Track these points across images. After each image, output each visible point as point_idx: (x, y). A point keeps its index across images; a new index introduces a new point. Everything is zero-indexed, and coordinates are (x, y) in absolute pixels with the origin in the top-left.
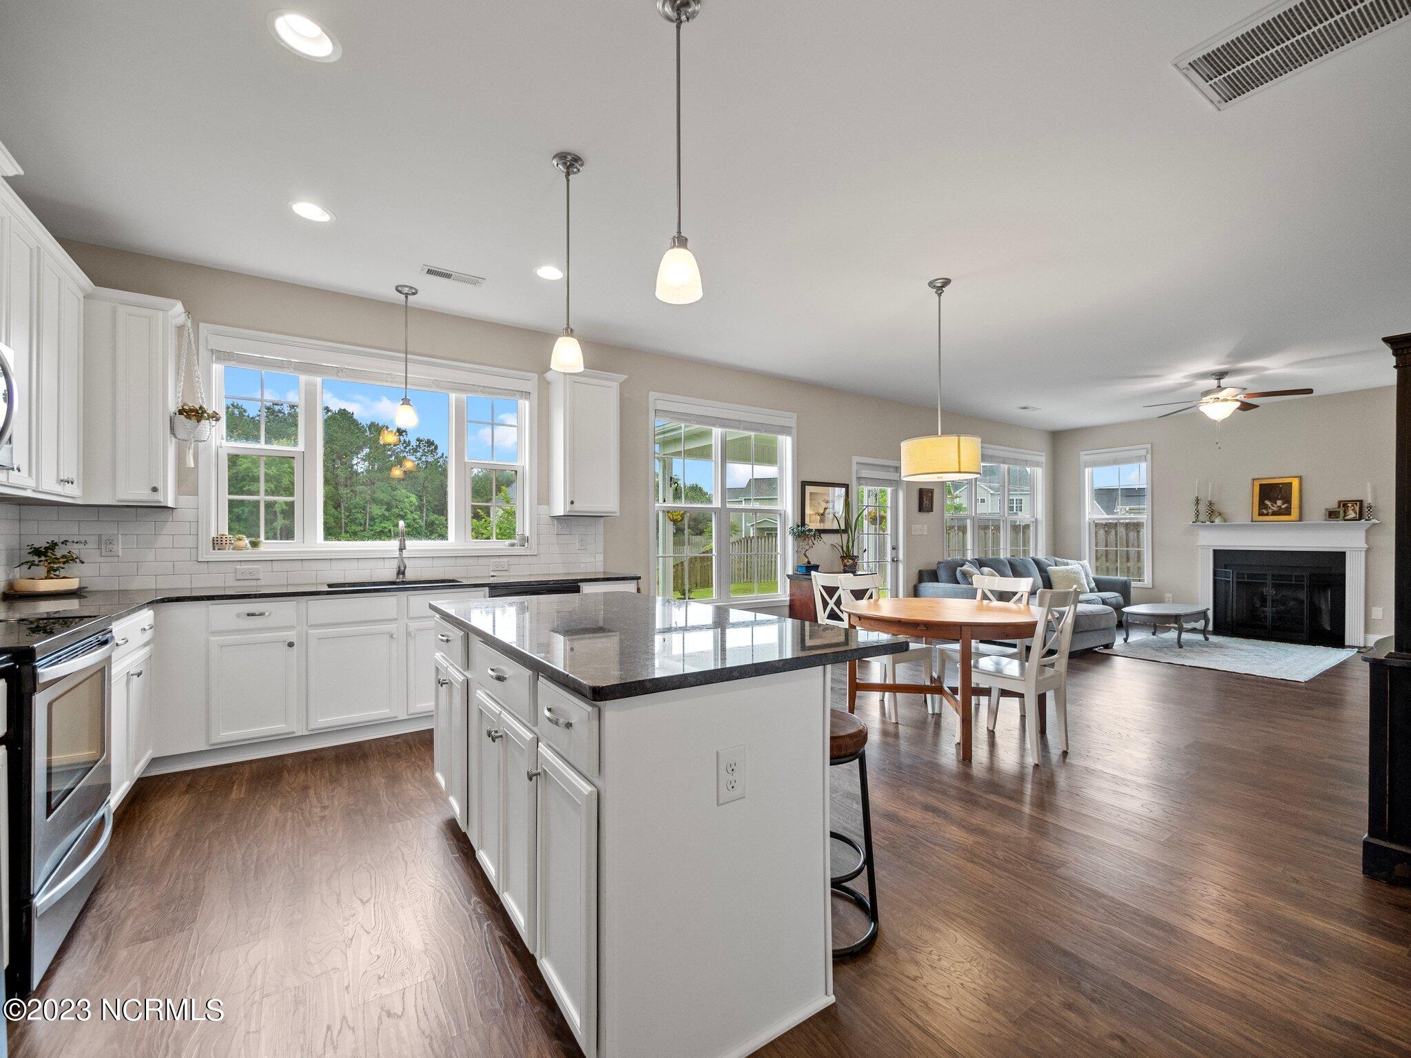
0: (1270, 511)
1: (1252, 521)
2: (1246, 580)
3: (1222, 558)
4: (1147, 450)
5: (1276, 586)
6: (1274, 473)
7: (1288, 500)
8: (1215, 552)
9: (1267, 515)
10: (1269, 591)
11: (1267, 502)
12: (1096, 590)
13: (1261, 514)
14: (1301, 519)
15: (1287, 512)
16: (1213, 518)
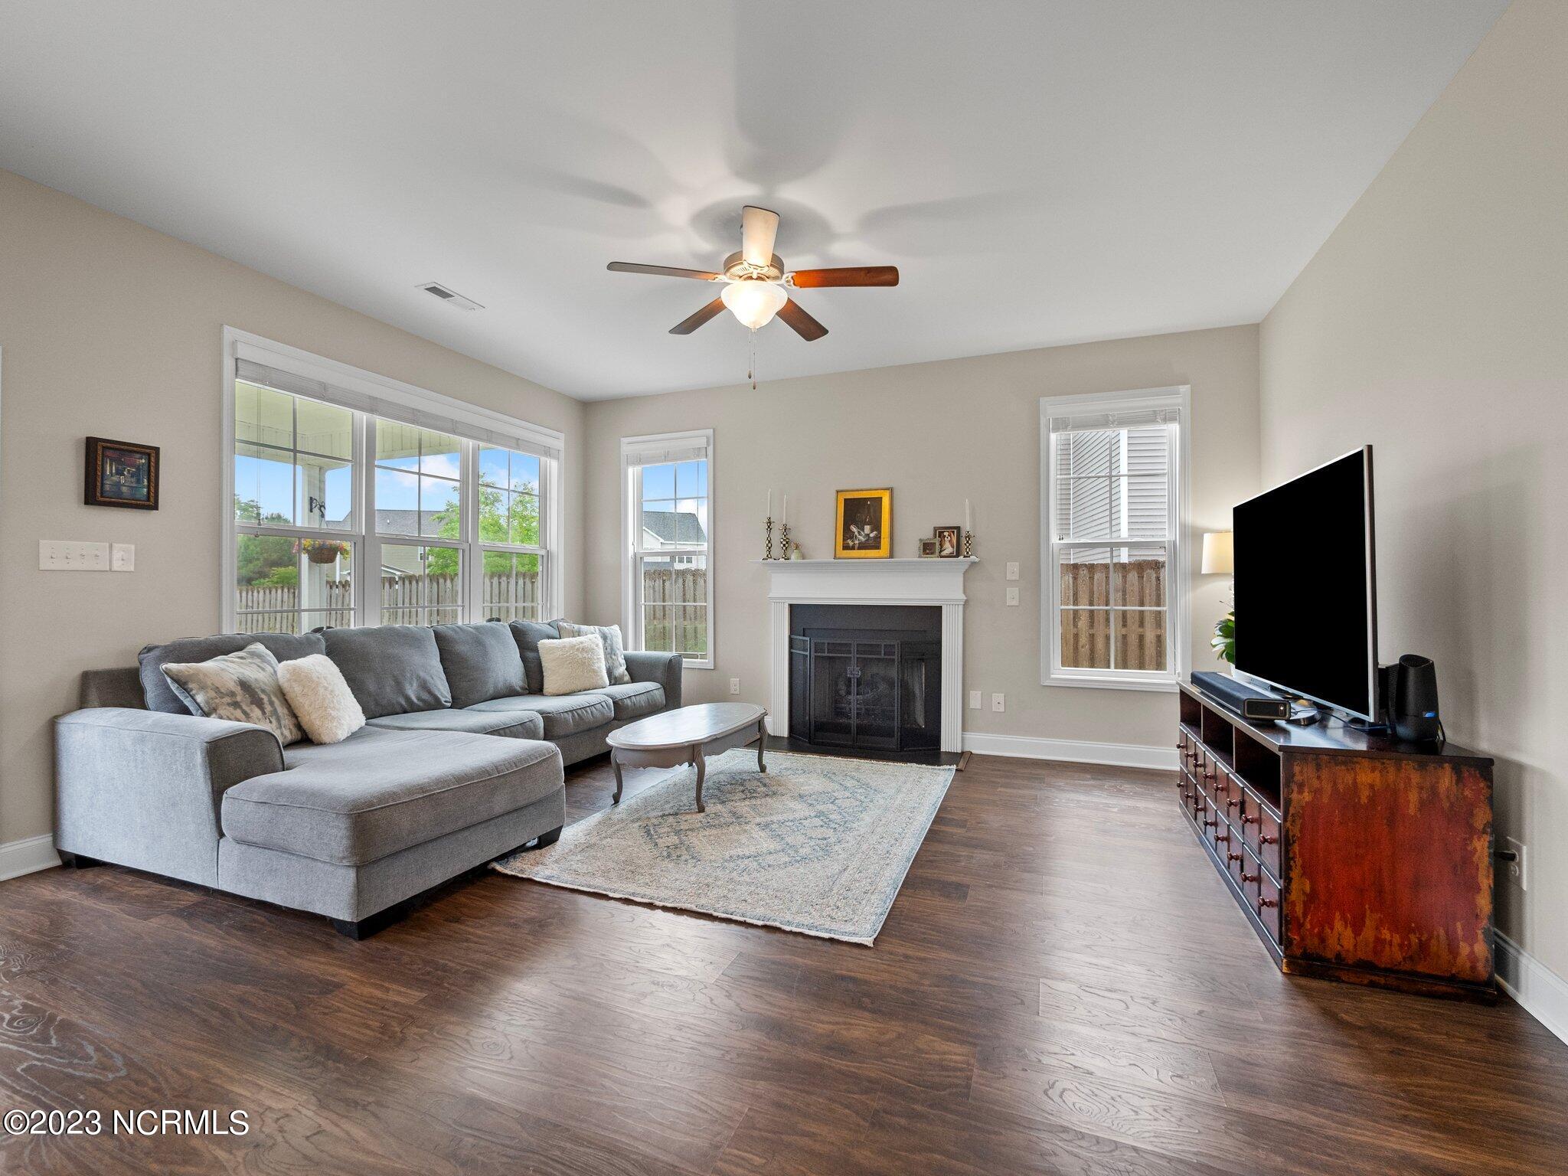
0: (857, 542)
1: (835, 558)
2: (826, 654)
3: (801, 616)
4: (708, 438)
5: (864, 663)
6: (862, 482)
7: (877, 526)
8: (791, 606)
9: (853, 548)
10: (854, 671)
11: (854, 529)
12: (627, 678)
13: (846, 547)
14: (891, 556)
15: (875, 544)
16: (788, 552)
